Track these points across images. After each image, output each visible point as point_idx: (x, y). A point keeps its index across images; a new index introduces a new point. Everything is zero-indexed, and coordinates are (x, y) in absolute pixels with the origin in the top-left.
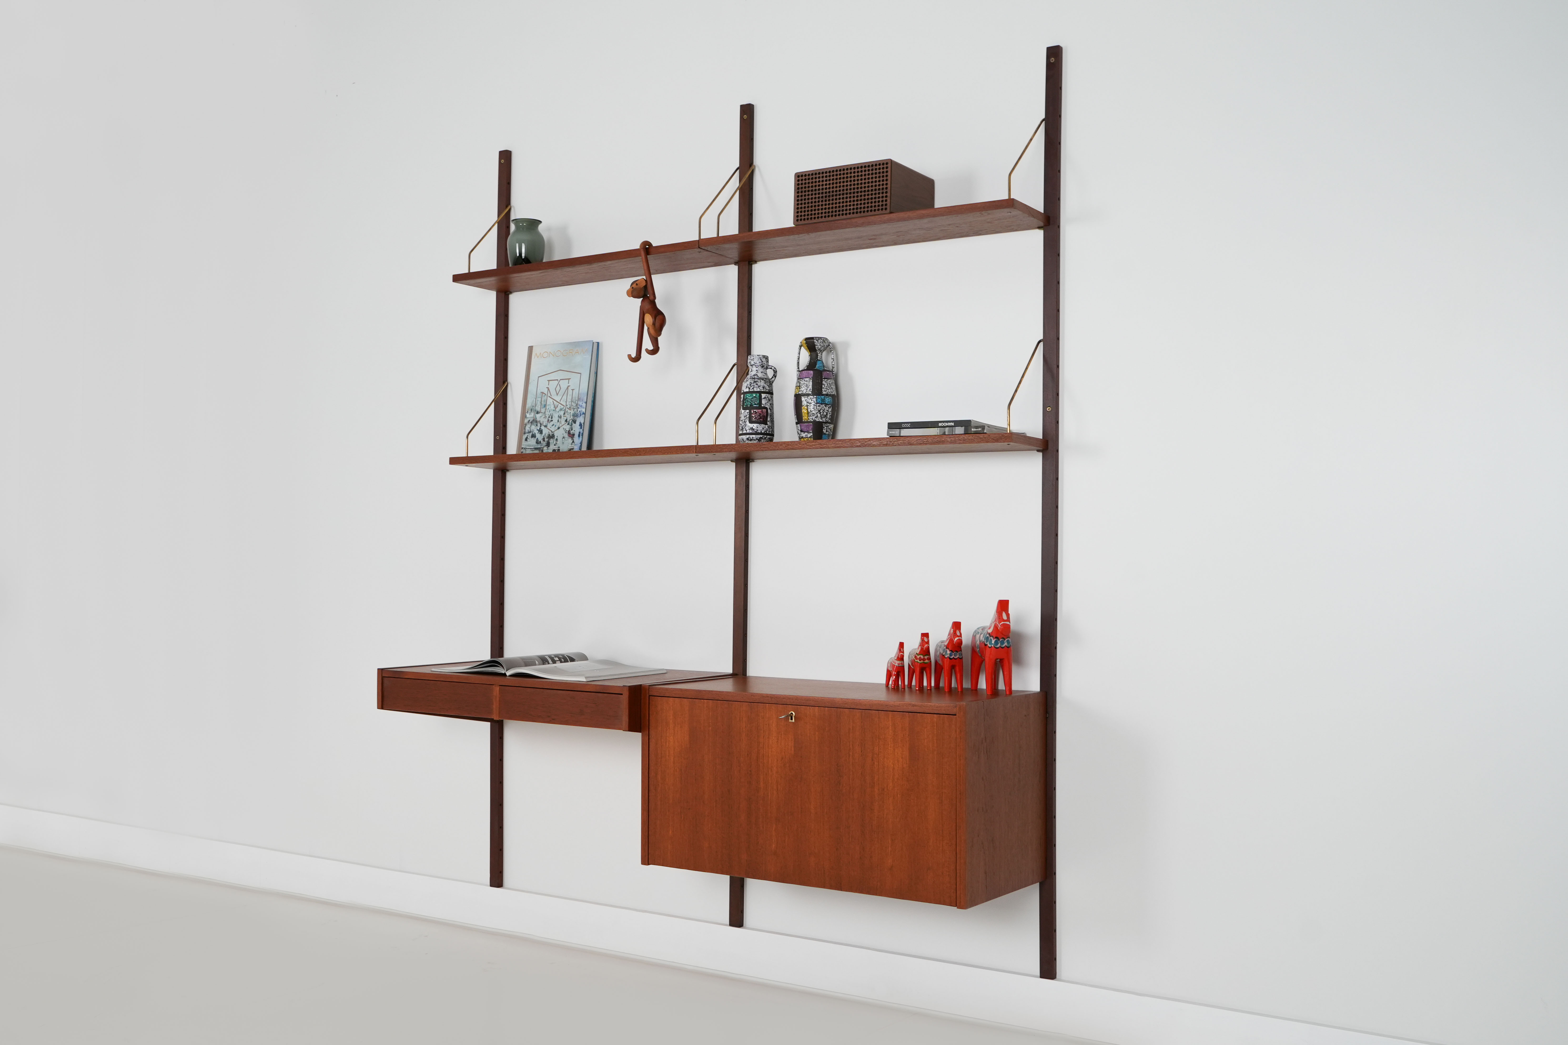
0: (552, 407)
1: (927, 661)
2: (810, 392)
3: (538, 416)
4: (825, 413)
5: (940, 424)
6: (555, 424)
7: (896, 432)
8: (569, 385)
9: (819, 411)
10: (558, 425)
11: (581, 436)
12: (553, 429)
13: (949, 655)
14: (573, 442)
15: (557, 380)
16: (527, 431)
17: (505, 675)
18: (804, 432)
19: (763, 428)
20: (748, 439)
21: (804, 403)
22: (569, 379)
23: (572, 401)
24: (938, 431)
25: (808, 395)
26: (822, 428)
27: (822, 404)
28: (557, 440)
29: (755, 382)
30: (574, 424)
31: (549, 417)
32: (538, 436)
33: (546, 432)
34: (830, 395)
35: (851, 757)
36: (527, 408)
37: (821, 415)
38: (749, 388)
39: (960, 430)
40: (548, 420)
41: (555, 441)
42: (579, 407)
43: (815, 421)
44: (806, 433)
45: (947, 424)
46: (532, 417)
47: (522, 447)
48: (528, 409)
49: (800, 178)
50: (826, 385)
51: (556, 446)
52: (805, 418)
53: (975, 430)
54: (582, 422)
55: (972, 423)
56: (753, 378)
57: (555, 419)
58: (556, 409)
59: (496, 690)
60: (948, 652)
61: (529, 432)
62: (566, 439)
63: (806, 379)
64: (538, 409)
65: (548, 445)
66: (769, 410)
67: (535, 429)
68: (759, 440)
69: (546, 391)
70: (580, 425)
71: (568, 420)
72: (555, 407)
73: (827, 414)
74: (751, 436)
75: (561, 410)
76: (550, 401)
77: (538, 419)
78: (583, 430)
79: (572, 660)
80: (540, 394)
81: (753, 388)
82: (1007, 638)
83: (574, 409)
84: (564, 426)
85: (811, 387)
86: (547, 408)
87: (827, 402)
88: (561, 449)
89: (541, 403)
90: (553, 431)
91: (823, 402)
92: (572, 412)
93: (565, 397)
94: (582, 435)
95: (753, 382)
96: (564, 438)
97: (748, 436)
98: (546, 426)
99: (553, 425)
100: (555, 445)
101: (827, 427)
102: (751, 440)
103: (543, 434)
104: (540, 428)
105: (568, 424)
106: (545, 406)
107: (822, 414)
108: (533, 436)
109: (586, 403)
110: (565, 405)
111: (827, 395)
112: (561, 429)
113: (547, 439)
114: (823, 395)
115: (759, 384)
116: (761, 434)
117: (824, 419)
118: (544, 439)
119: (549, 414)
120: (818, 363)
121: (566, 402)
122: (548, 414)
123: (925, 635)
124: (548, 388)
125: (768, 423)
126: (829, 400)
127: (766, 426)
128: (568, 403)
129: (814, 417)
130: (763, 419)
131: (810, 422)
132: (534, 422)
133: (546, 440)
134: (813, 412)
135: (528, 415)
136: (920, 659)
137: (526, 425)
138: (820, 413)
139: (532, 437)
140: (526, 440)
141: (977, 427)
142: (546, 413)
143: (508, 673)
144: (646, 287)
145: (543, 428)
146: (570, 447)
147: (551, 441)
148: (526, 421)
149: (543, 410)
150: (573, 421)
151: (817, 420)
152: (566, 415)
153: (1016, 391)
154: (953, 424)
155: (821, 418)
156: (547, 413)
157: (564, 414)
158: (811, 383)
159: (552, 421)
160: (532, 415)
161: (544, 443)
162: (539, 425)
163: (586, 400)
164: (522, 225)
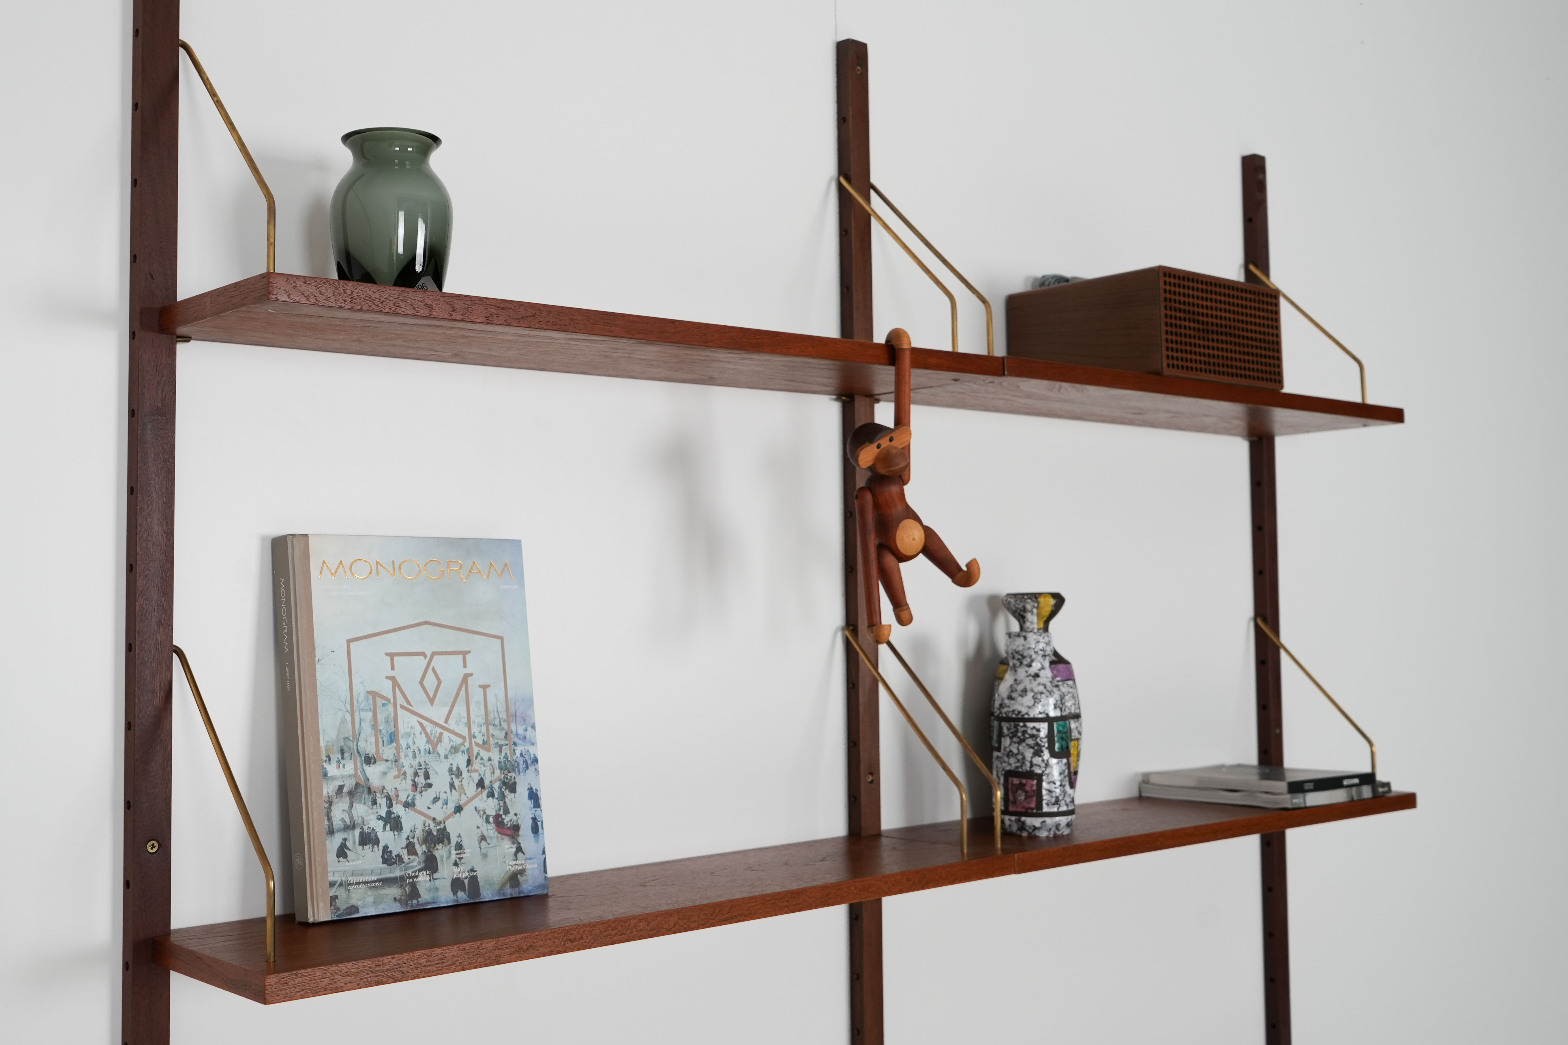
0: (421, 744)
3: (374, 770)
5: (1345, 782)
6: (443, 796)
8: (467, 671)
10: (454, 798)
12: (438, 812)
14: (519, 849)
15: (423, 654)
22: (465, 654)
23: (487, 723)
28: (459, 846)
30: (509, 796)
31: (416, 774)
32: (386, 837)
33: (411, 821)
36: (322, 744)
39: (1367, 792)
40: (415, 785)
41: (454, 852)
42: (516, 740)
45: (1351, 781)
46: (350, 776)
47: (331, 878)
48: (327, 750)
51: (461, 868)
54: (536, 787)
57: (440, 780)
58: (435, 746)
61: (351, 827)
64: (368, 746)
65: (431, 865)
69: (386, 689)
70: (533, 796)
71: (487, 783)
72: (430, 742)
75: (455, 750)
76: (407, 722)
77: (375, 783)
80: (367, 699)
83: (501, 747)
84: (477, 803)
86: (403, 742)
88: (480, 874)
89: (375, 726)
90: (439, 818)
92: (496, 756)
93: (460, 709)
96: (483, 838)
99: (436, 800)
100: (456, 864)
103: (406, 832)
104: (389, 813)
105: (491, 795)
106: (393, 737)
108: (368, 839)
109: (534, 728)
110: (467, 735)
112: (468, 810)
113: (424, 848)
118: (410, 848)
119: (415, 763)
121: (469, 724)
122: (408, 763)
124: (393, 679)
128: (475, 729)
133: (420, 849)
135: (332, 769)
137: (331, 803)
139: (363, 843)
142: (402, 760)
145: (398, 809)
146: (511, 865)
147: (440, 852)
150: (504, 783)
154: (1356, 781)
157: (469, 762)
159: (430, 786)
160: (349, 767)
161: (416, 862)
162: (382, 801)
164: (403, 149)
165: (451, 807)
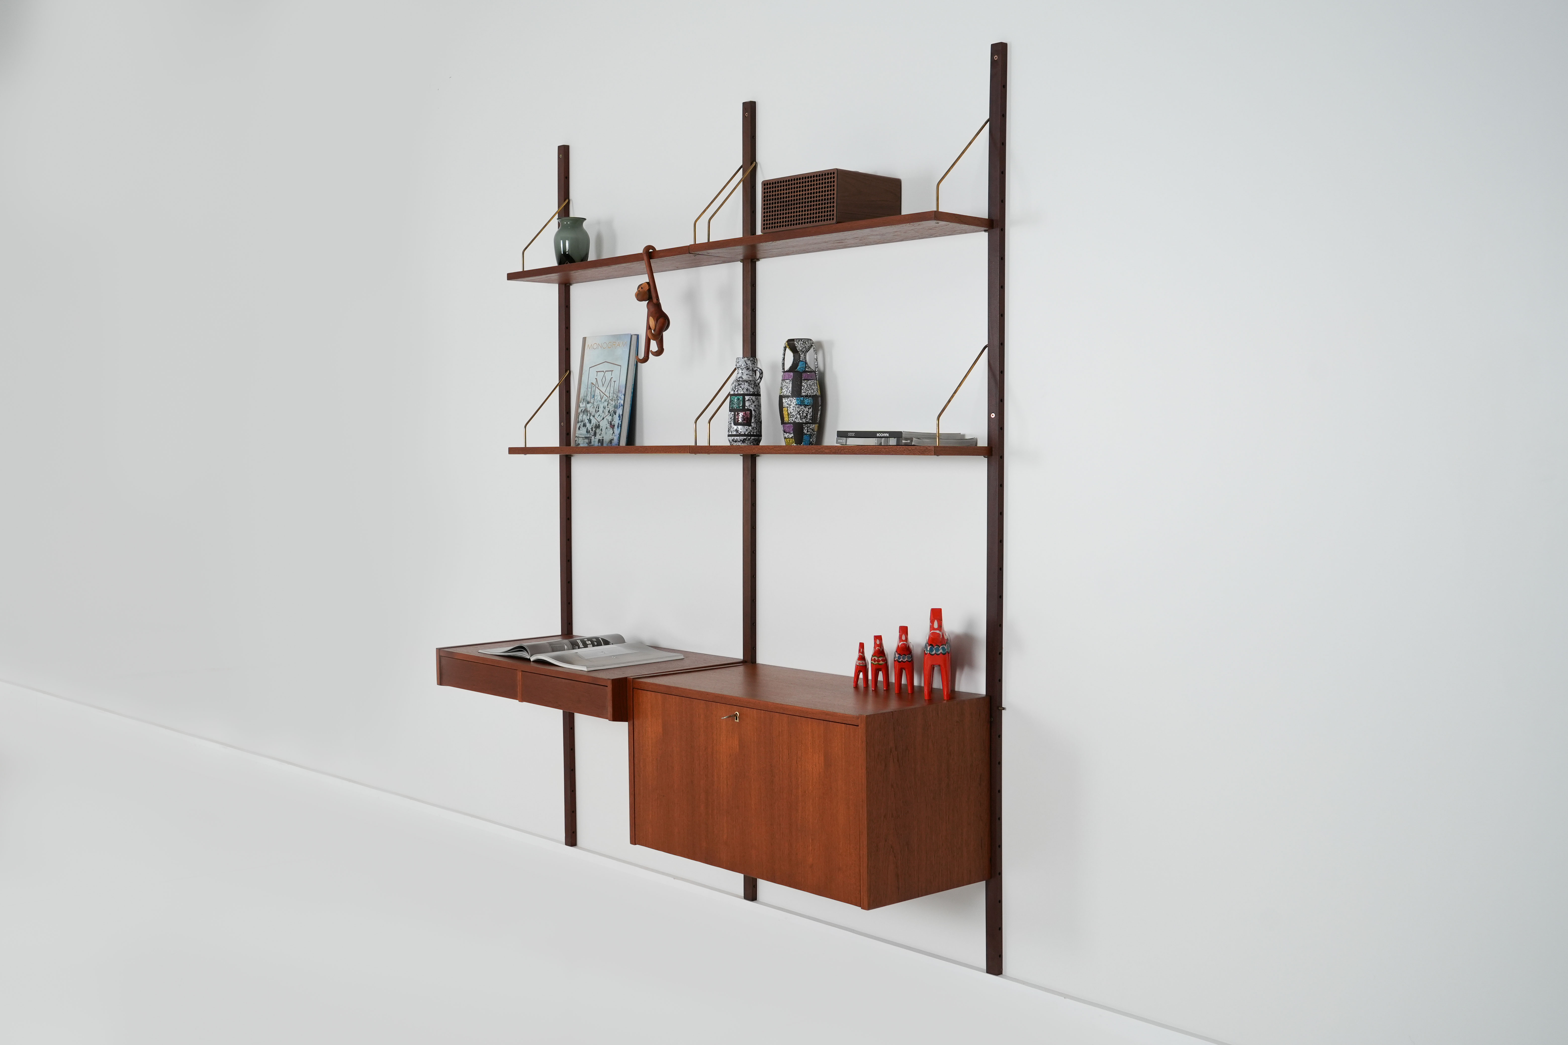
0: (599, 398)
1: (881, 662)
2: (790, 394)
3: (588, 406)
4: (805, 414)
5: (878, 435)
6: (601, 414)
7: (843, 440)
8: (611, 377)
9: (799, 412)
10: (603, 415)
11: (619, 428)
12: (599, 419)
13: (897, 658)
14: (614, 432)
15: (603, 371)
16: (580, 420)
17: (529, 659)
18: (787, 433)
19: (747, 430)
20: (733, 440)
21: (785, 405)
22: (612, 371)
23: (614, 393)
24: (876, 441)
25: (788, 397)
26: (802, 429)
27: (801, 405)
28: (601, 430)
29: (739, 384)
31: (596, 407)
32: (588, 425)
33: (593, 422)
34: (810, 396)
35: (781, 759)
36: (580, 397)
37: (800, 417)
38: (734, 391)
39: (893, 441)
40: (596, 411)
42: (619, 398)
43: (795, 422)
44: (788, 434)
45: (883, 435)
46: (584, 407)
48: (581, 399)
49: (766, 186)
50: (806, 387)
52: (786, 419)
53: (905, 442)
54: (621, 413)
55: (903, 435)
56: (738, 381)
57: (601, 409)
58: (602, 400)
59: (519, 674)
60: (897, 656)
61: (582, 421)
62: (609, 429)
63: (787, 381)
64: (588, 399)
65: (595, 434)
66: (753, 412)
67: (585, 418)
68: (743, 441)
69: (593, 382)
70: (619, 416)
71: (610, 411)
72: (601, 398)
73: (807, 415)
74: (736, 438)
75: (605, 401)
76: (597, 391)
77: (588, 409)
78: (622, 422)
79: (607, 643)
80: (589, 384)
81: (737, 391)
82: (942, 645)
83: (615, 401)
84: (607, 417)
85: (790, 389)
87: (806, 404)
88: (604, 438)
89: (591, 393)
90: (599, 421)
91: (801, 404)
92: (614, 403)
93: (608, 388)
94: (621, 427)
95: (737, 385)
96: (607, 428)
97: (733, 438)
98: (594, 416)
99: (599, 415)
100: (600, 435)
101: (808, 427)
102: (736, 441)
103: (592, 425)
104: (589, 418)
105: (611, 415)
106: (594, 396)
107: (801, 415)
109: (625, 395)
110: (608, 396)
111: (807, 396)
112: (605, 419)
114: (803, 396)
115: (742, 386)
116: (744, 435)
117: (804, 420)
118: (592, 429)
120: (800, 364)
121: (609, 393)
123: (878, 638)
124: (596, 379)
125: (752, 424)
126: (809, 401)
127: (750, 428)
128: (610, 395)
129: (794, 419)
130: (747, 421)
131: (791, 423)
132: (586, 411)
133: (594, 429)
134: (793, 414)
136: (875, 660)
137: (579, 414)
138: (800, 415)
139: (583, 426)
140: (579, 429)
141: (906, 439)
143: (532, 659)
144: (649, 290)
145: (591, 417)
147: (598, 431)
148: (580, 410)
149: (592, 402)
150: (614, 412)
151: (797, 421)
152: (609, 406)
153: (949, 401)
154: (888, 435)
155: (801, 419)
156: (595, 403)
157: (608, 404)
158: (791, 385)
159: (599, 411)
160: (584, 404)
161: (592, 433)
162: (589, 415)
163: (624, 392)
164: (567, 223)
165: (602, 417)
